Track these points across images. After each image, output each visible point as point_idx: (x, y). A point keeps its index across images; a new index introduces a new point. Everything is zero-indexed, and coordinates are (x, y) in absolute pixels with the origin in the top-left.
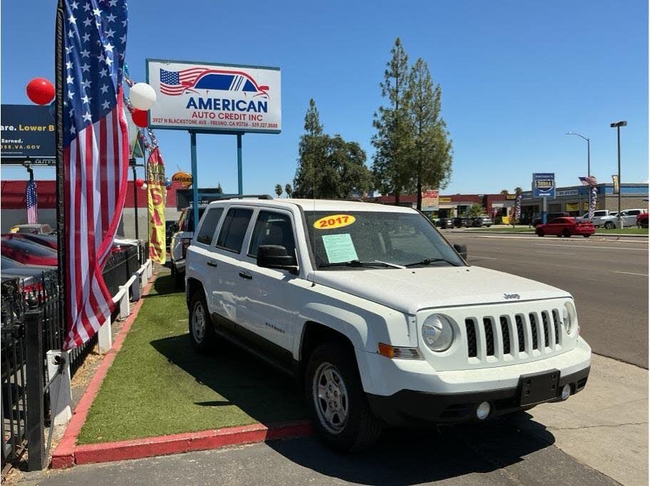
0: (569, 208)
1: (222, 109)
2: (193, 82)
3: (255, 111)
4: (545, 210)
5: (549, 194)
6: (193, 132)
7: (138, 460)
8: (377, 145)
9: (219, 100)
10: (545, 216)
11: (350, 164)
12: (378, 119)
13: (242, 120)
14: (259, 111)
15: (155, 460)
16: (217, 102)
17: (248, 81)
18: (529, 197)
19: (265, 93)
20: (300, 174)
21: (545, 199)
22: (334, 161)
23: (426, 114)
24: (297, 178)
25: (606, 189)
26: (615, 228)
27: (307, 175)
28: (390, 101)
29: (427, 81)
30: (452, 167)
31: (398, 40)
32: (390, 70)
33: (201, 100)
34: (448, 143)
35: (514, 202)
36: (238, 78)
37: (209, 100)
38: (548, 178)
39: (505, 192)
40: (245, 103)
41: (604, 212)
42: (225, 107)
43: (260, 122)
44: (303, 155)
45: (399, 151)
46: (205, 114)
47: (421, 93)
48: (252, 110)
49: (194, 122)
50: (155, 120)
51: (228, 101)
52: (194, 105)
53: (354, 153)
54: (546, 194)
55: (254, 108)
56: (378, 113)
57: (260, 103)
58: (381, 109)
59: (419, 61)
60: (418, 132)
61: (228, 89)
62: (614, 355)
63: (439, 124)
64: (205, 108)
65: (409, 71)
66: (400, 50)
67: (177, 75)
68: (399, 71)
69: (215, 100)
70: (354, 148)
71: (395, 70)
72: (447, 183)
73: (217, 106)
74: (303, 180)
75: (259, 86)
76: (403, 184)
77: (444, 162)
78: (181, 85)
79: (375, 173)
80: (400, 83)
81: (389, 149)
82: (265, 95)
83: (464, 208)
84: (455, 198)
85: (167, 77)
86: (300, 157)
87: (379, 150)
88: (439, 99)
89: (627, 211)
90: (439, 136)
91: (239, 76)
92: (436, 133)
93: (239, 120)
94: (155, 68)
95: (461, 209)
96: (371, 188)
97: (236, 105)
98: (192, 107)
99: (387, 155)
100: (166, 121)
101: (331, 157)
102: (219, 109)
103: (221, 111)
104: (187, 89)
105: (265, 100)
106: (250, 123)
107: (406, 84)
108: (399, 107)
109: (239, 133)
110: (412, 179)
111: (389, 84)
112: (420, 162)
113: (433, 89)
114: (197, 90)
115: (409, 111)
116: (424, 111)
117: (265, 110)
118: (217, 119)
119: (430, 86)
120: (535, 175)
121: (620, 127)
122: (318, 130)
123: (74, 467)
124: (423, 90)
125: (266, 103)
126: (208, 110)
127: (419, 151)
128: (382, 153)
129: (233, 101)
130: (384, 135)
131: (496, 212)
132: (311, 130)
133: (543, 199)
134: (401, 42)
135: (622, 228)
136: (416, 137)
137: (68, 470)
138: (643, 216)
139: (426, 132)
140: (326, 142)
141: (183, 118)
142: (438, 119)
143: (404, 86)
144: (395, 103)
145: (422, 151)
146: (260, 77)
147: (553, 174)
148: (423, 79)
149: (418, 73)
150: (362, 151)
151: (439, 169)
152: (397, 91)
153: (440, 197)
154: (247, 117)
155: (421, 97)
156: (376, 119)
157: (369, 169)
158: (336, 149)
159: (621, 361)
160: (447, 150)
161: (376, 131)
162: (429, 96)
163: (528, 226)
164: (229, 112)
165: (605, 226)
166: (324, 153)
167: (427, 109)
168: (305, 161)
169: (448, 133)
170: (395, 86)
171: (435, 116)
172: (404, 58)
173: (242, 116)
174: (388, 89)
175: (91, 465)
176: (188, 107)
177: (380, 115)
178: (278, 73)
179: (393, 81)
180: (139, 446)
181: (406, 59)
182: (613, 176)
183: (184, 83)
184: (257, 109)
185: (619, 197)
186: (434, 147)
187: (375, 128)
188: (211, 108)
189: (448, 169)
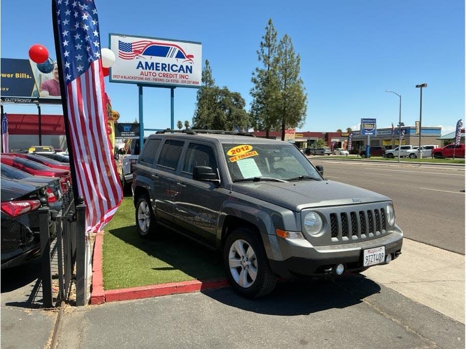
0: (385, 144)
1: (161, 70)
2: (141, 51)
3: (184, 72)
4: (369, 144)
5: (372, 134)
6: (141, 85)
7: (144, 299)
8: (254, 95)
9: (159, 64)
10: (368, 148)
11: (234, 108)
12: (255, 76)
13: (175, 79)
14: (187, 72)
15: (156, 299)
16: (158, 65)
17: (179, 51)
18: (358, 134)
19: (191, 60)
20: (198, 114)
21: (369, 137)
22: (223, 105)
23: (289, 75)
24: (195, 117)
25: (411, 130)
26: (416, 158)
27: (203, 115)
28: (264, 64)
29: (291, 51)
30: (307, 113)
31: (270, 20)
32: (264, 42)
33: (147, 63)
34: (304, 96)
35: (347, 138)
36: (173, 49)
37: (152, 64)
38: (371, 122)
39: (340, 131)
40: (177, 66)
41: (409, 147)
42: (163, 68)
43: (187, 80)
44: (200, 100)
45: (269, 100)
46: (149, 73)
47: (286, 59)
48: (182, 72)
49: (142, 79)
50: (115, 76)
51: (165, 65)
52: (142, 67)
53: (237, 100)
54: (369, 133)
55: (183, 70)
56: (255, 72)
57: (187, 67)
58: (257, 69)
59: (286, 36)
60: (283, 87)
61: (165, 56)
62: (425, 241)
63: (298, 82)
64: (150, 69)
65: (278, 43)
66: (272, 28)
67: (130, 45)
68: (271, 43)
69: (157, 64)
70: (237, 97)
71: (268, 42)
72: (302, 124)
73: (158, 68)
74: (199, 118)
75: (187, 55)
76: (271, 123)
77: (301, 109)
78: (133, 53)
79: (251, 115)
80: (272, 51)
81: (262, 99)
82: (191, 61)
83: (313, 141)
84: (306, 134)
85: (123, 47)
86: (197, 102)
87: (255, 99)
88: (298, 64)
89: (425, 146)
90: (298, 90)
91: (174, 47)
92: (297, 88)
93: (172, 78)
94: (115, 40)
95: (310, 142)
96: (248, 126)
97: (171, 67)
98: (140, 68)
99: (261, 103)
100: (122, 77)
101: (220, 102)
102: (159, 70)
103: (161, 71)
104: (137, 55)
105: (191, 65)
106: (180, 80)
107: (275, 52)
108: (270, 68)
109: (172, 87)
110: (278, 120)
111: (263, 52)
112: (285, 108)
113: (295, 56)
114: (144, 56)
115: (277, 72)
116: (288, 73)
117: (191, 72)
118: (157, 77)
119: (293, 54)
120: (363, 120)
121: (423, 88)
122: (211, 82)
123: (105, 304)
124: (288, 57)
125: (191, 67)
126: (151, 71)
127: (284, 101)
128: (258, 101)
129: (169, 65)
130: (259, 88)
131: (333, 144)
132: (206, 83)
133: (367, 136)
134: (272, 22)
135: (421, 158)
136: (281, 91)
137: (101, 305)
138: (435, 150)
139: (289, 87)
140: (217, 92)
141: (133, 76)
142: (298, 78)
143: (274, 53)
144: (267, 65)
145: (285, 100)
146: (187, 48)
147: (375, 120)
148: (288, 49)
149: (284, 45)
150: (242, 99)
151: (298, 114)
152: (269, 57)
153: (296, 133)
154: (178, 76)
155: (286, 62)
156: (254, 76)
157: (247, 112)
158: (224, 97)
159: (429, 244)
160: (304, 100)
161: (254, 85)
162: (292, 61)
163: (357, 155)
164: (166, 73)
165: (410, 157)
166: (215, 100)
167: (290, 71)
168: (201, 105)
169: (305, 89)
170: (267, 54)
171: (296, 76)
172: (274, 34)
173: (175, 76)
174: (263, 56)
175: (114, 303)
176: (138, 68)
177: (257, 74)
178: (200, 46)
179: (266, 50)
180: (145, 290)
181: (275, 34)
182: (416, 122)
183: (135, 51)
184: (185, 71)
185: (420, 136)
186: (295, 98)
187: (253, 83)
188: (153, 69)
189: (304, 114)
